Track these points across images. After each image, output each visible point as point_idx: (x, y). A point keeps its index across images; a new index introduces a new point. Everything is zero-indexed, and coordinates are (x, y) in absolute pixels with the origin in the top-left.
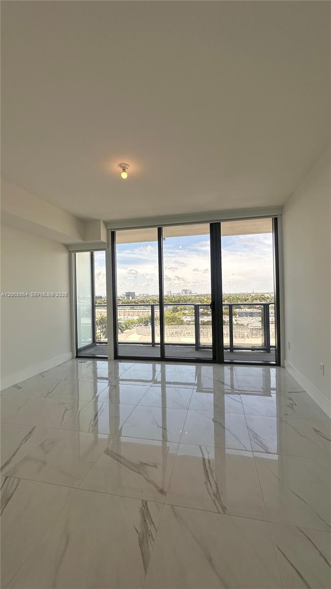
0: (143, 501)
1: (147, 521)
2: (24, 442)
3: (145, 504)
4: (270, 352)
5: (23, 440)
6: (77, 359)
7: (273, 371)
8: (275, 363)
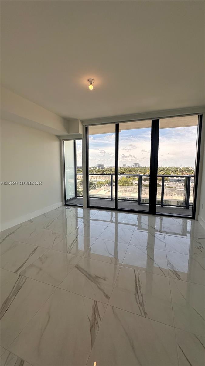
0: (95, 301)
1: (96, 314)
2: (31, 255)
3: (96, 303)
4: (188, 209)
5: (31, 254)
6: (66, 206)
7: (189, 222)
8: (191, 217)
